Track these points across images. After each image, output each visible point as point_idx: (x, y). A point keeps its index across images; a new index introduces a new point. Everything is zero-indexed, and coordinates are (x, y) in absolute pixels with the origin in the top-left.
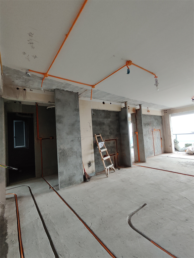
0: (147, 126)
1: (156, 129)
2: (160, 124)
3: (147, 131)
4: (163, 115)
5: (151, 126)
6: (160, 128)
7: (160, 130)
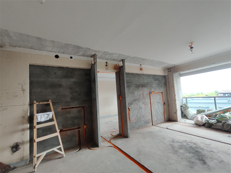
0: (140, 88)
1: (155, 92)
2: (163, 86)
3: (140, 95)
4: (166, 74)
5: (148, 88)
6: (162, 90)
7: (162, 93)
